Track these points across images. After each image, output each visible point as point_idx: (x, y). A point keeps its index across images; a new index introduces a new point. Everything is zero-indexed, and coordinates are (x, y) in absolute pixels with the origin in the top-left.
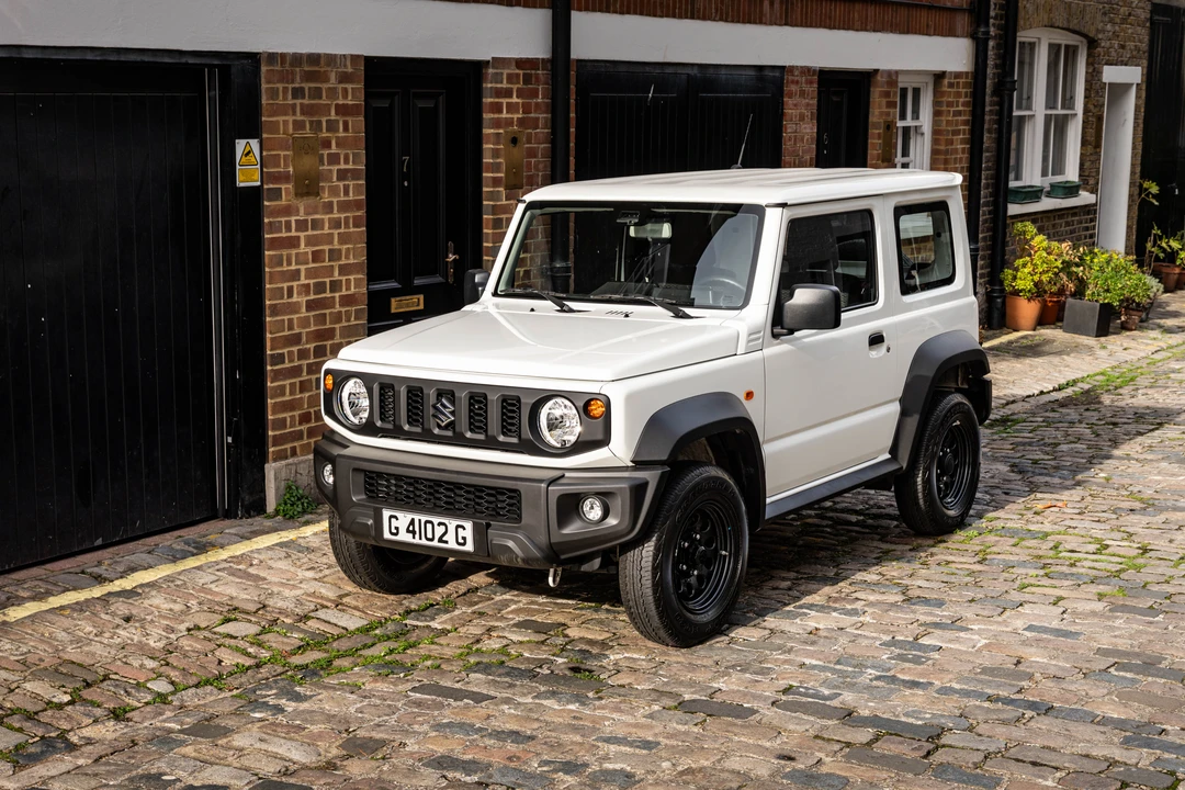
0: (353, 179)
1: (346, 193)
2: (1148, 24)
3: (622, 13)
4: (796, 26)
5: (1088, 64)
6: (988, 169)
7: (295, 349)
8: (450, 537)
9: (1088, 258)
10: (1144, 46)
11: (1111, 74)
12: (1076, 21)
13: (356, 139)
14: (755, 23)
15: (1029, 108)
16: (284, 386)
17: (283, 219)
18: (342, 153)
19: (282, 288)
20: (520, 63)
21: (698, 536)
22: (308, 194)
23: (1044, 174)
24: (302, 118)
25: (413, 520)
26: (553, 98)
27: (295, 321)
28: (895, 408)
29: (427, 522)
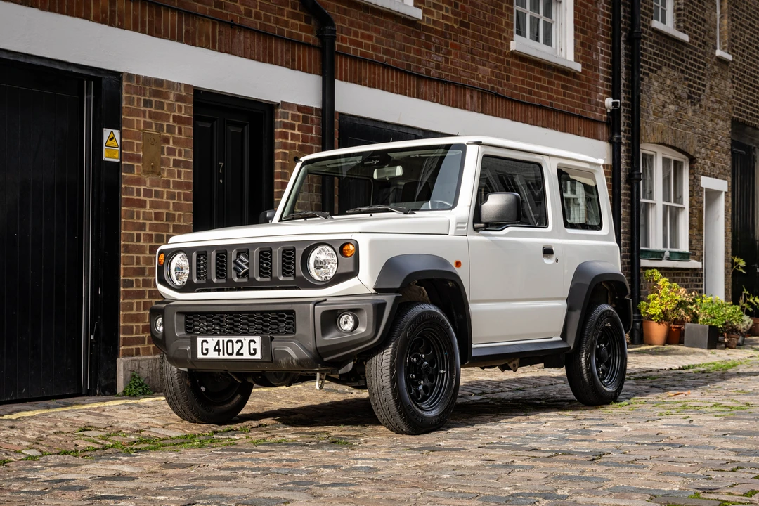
0: (184, 167)
1: (179, 176)
2: (730, 153)
3: (370, 86)
4: (488, 114)
5: (690, 174)
6: (625, 233)
7: (141, 278)
8: (245, 351)
9: (699, 300)
10: (728, 167)
11: (707, 182)
12: (680, 143)
13: (187, 141)
14: (461, 108)
15: (651, 198)
16: (132, 303)
17: (135, 187)
18: (177, 148)
19: (133, 234)
20: (300, 108)
21: (423, 356)
22: (153, 172)
23: (665, 245)
24: (150, 120)
25: (218, 341)
26: (323, 135)
27: (141, 259)
28: (564, 304)
29: (228, 341)
